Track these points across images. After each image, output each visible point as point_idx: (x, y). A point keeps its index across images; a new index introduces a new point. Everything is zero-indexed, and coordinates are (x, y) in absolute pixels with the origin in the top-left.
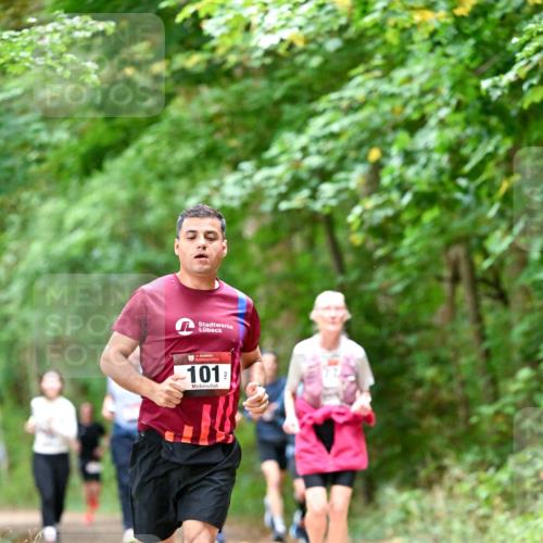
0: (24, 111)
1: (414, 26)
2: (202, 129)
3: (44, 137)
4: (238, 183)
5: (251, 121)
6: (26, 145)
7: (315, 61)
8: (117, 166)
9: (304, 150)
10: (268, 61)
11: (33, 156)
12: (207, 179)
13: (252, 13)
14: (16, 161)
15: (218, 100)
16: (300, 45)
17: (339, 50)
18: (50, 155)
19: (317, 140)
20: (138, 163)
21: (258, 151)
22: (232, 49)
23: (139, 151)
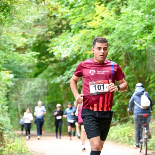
0: (25, 67)
1: (88, 54)
2: (54, 70)
3: (28, 71)
4: (60, 79)
5: (62, 69)
6: (25, 73)
7: (72, 59)
8: (40, 76)
9: (70, 74)
10: (64, 59)
11: (26, 74)
12: (54, 78)
13: (61, 52)
14: (23, 75)
15: (56, 65)
16: (69, 57)
17: (76, 58)
18: (29, 74)
19: (72, 72)
20: (43, 76)
21: (62, 74)
22: (59, 57)
23: (44, 74)
